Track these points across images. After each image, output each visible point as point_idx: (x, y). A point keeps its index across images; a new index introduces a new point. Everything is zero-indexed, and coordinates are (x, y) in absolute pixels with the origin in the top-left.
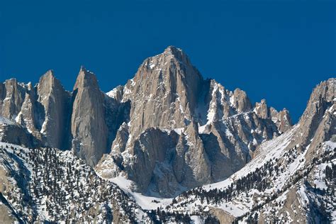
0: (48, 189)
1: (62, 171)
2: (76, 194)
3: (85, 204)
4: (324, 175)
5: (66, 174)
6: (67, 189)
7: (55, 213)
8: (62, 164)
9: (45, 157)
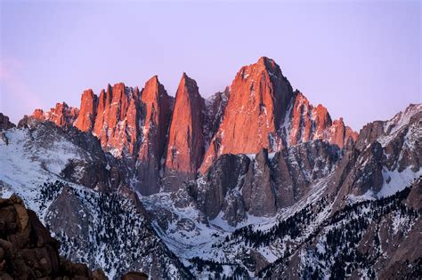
0: (108, 236)
1: (120, 219)
2: (129, 243)
3: (133, 255)
4: (325, 239)
5: (123, 221)
6: (122, 238)
7: (110, 261)
8: (122, 212)
9: (110, 203)
